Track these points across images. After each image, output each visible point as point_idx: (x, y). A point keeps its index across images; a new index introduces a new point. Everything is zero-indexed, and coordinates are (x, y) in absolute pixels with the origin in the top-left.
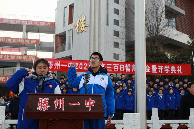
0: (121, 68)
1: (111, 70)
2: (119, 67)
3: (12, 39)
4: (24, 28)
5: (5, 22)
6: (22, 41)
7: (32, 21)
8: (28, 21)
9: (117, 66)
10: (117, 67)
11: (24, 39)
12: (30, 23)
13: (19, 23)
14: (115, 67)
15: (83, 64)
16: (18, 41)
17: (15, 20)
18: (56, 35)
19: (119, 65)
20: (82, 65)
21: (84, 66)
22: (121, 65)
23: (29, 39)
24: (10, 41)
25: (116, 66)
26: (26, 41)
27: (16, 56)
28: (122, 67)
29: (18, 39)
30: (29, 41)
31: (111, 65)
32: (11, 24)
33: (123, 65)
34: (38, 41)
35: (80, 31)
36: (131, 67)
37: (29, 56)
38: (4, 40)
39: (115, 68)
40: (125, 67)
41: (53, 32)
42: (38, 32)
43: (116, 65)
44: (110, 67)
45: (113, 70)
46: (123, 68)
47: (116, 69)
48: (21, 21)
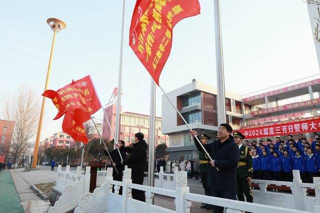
0: (289, 129)
2: (287, 128)
4: (310, 89)
5: (289, 89)
7: (316, 80)
8: (312, 82)
11: (311, 101)
12: (316, 82)
13: (304, 86)
15: (255, 131)
16: (305, 104)
17: (299, 85)
22: (289, 126)
23: (316, 99)
24: (297, 106)
26: (314, 102)
29: (305, 102)
30: (317, 101)
31: (279, 127)
32: (298, 90)
33: (292, 126)
36: (301, 126)
40: (293, 127)
43: (284, 127)
44: (279, 130)
45: (282, 131)
46: (292, 128)
47: (284, 131)
48: (305, 83)
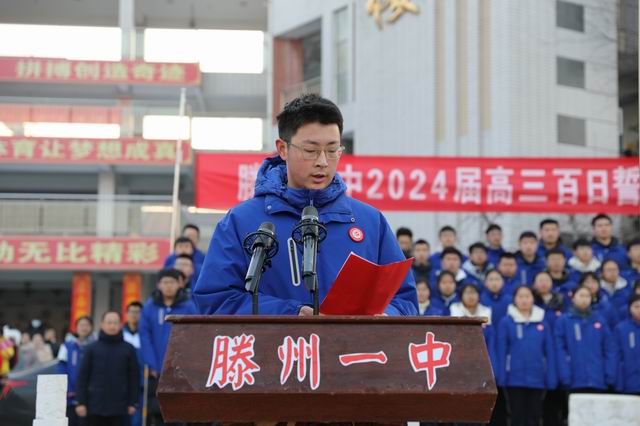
0: (591, 187)
1: (543, 199)
2: (582, 182)
3: (74, 63)
6: (120, 73)
9: (572, 177)
10: (574, 183)
11: (127, 63)
14: (561, 183)
15: (407, 175)
16: (102, 73)
18: (279, 40)
19: (585, 171)
20: (401, 178)
21: (410, 185)
22: (591, 174)
23: (149, 64)
24: (64, 72)
25: (567, 180)
26: (139, 71)
27: (96, 142)
28: (597, 180)
29: (102, 64)
30: (151, 71)
31: (540, 173)
33: (603, 174)
34: (191, 70)
35: (389, 15)
37: (152, 145)
38: (36, 69)
39: (562, 190)
40: (611, 182)
41: (259, 22)
42: (192, 25)
43: (567, 173)
44: (539, 186)
45: (554, 197)
46: (604, 186)
47: (568, 195)
